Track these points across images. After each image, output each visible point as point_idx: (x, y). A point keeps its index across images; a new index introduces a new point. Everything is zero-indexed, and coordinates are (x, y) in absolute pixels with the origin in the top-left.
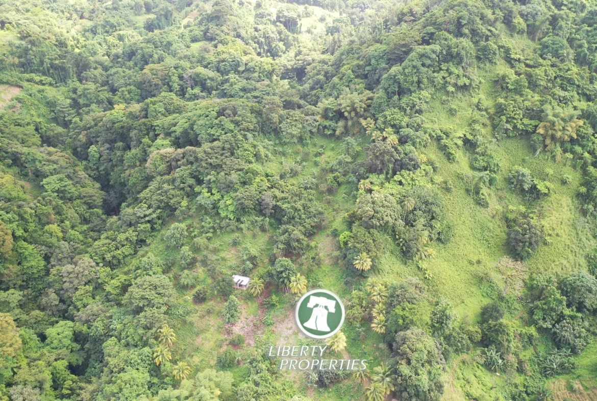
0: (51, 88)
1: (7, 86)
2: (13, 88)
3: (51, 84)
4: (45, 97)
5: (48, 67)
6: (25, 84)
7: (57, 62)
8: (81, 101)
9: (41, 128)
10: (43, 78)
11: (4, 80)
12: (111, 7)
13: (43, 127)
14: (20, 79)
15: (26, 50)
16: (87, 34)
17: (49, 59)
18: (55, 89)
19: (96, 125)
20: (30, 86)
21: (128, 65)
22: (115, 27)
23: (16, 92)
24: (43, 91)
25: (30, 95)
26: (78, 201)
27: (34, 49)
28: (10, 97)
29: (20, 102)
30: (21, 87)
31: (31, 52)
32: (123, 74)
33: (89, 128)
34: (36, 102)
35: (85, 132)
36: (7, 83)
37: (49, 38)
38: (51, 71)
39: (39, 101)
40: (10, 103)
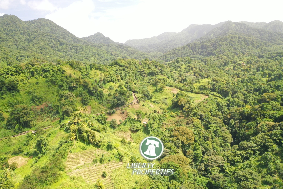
0: (220, 98)
1: (203, 95)
2: (206, 96)
3: (220, 97)
4: (217, 101)
5: (221, 90)
6: (210, 95)
7: (225, 89)
8: (231, 104)
9: (212, 112)
10: (218, 94)
11: (204, 93)
12: (252, 74)
13: (213, 111)
14: (209, 93)
15: (214, 85)
16: (239, 82)
17: (222, 87)
18: (221, 99)
19: (236, 112)
20: (212, 96)
21: (255, 94)
22: (253, 80)
23: (207, 97)
24: (216, 99)
25: (211, 99)
26: (221, 138)
27: (217, 84)
28: (204, 98)
29: (207, 101)
30: (209, 96)
31: (215, 85)
32: (252, 97)
33: (232, 113)
34: (213, 102)
35: (230, 114)
36: (204, 94)
37: (224, 81)
38: (221, 92)
39: (214, 102)
40: (203, 100)
